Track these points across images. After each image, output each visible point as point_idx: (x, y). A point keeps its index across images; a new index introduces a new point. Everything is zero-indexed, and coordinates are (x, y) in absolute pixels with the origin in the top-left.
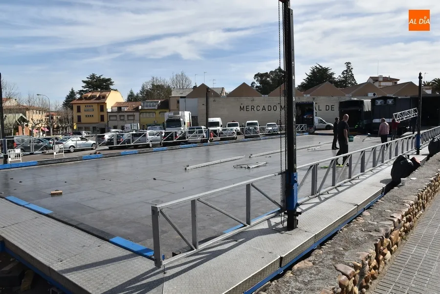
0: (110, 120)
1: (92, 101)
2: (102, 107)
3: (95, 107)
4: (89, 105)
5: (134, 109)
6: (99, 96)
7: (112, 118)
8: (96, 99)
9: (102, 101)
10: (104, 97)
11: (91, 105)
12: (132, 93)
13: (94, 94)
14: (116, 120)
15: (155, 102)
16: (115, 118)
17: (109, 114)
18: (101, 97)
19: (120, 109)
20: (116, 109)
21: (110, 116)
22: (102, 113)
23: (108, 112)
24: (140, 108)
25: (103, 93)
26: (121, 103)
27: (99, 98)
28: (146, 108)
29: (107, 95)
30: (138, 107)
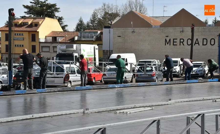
0: (42, 51)
1: (23, 28)
2: (34, 36)
3: (26, 35)
4: (19, 33)
5: (69, 40)
6: (31, 24)
7: (44, 49)
8: (28, 27)
9: (33, 29)
10: (37, 25)
11: (21, 33)
12: (81, 21)
13: (26, 21)
14: (49, 52)
15: (94, 33)
16: (47, 49)
17: (41, 45)
18: (33, 24)
19: (55, 39)
20: (50, 39)
21: (42, 47)
22: (34, 43)
23: (40, 43)
24: (76, 38)
25: (36, 21)
26: (57, 32)
27: (31, 26)
28: (83, 39)
29: (40, 23)
30: (74, 38)
